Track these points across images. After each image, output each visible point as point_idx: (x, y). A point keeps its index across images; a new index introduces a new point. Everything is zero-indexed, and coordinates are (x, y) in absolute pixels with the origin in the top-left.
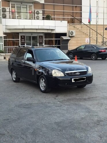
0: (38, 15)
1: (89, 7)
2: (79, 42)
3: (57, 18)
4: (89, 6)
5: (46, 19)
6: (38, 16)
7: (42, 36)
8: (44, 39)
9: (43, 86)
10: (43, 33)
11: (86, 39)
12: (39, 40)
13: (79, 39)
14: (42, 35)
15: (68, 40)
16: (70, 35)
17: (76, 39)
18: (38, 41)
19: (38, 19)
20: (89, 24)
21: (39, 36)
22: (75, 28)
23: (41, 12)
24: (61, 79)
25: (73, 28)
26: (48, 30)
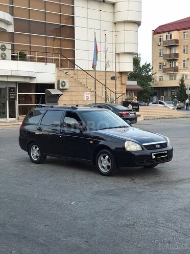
0: (4, 52)
1: (94, 43)
2: (74, 98)
3: (38, 58)
4: (94, 40)
5: (20, 60)
6: (5, 54)
7: (14, 88)
8: (18, 93)
9: (104, 165)
10: (16, 82)
11: (85, 94)
12: (9, 95)
13: (74, 94)
14: (14, 86)
15: (58, 96)
16: (61, 87)
17: (69, 94)
18: (8, 97)
19: (4, 59)
20: (92, 69)
21: (10, 88)
22: (68, 76)
23: (9, 46)
24: (136, 154)
25: (65, 75)
26: (25, 77)
